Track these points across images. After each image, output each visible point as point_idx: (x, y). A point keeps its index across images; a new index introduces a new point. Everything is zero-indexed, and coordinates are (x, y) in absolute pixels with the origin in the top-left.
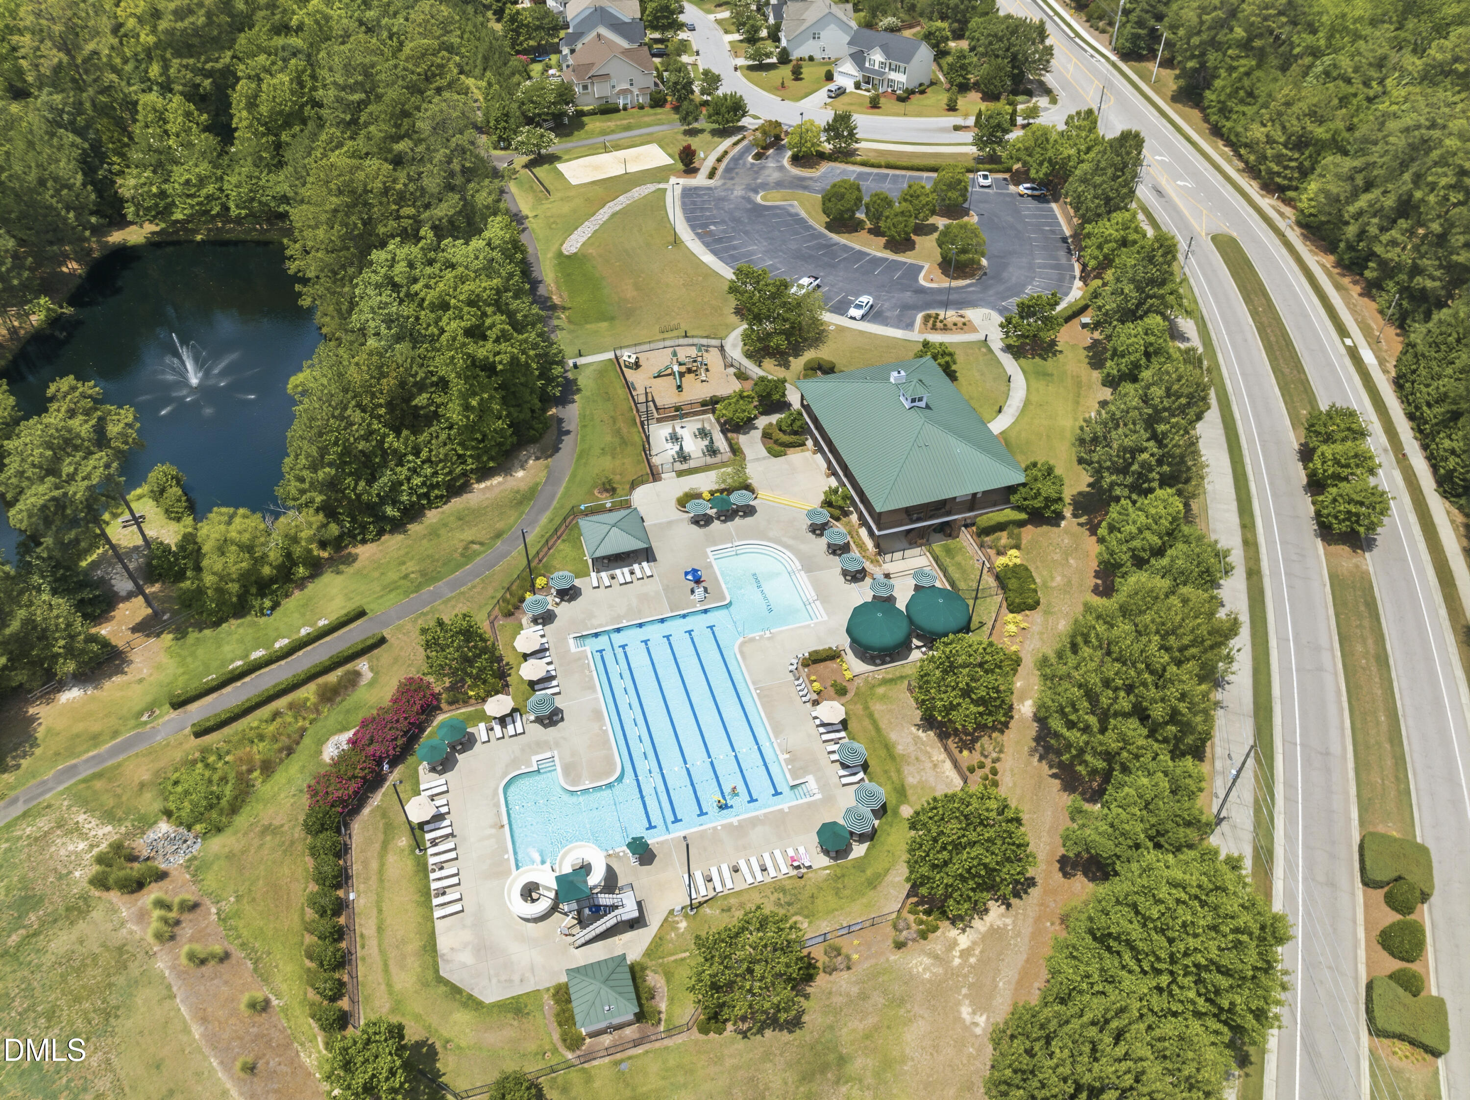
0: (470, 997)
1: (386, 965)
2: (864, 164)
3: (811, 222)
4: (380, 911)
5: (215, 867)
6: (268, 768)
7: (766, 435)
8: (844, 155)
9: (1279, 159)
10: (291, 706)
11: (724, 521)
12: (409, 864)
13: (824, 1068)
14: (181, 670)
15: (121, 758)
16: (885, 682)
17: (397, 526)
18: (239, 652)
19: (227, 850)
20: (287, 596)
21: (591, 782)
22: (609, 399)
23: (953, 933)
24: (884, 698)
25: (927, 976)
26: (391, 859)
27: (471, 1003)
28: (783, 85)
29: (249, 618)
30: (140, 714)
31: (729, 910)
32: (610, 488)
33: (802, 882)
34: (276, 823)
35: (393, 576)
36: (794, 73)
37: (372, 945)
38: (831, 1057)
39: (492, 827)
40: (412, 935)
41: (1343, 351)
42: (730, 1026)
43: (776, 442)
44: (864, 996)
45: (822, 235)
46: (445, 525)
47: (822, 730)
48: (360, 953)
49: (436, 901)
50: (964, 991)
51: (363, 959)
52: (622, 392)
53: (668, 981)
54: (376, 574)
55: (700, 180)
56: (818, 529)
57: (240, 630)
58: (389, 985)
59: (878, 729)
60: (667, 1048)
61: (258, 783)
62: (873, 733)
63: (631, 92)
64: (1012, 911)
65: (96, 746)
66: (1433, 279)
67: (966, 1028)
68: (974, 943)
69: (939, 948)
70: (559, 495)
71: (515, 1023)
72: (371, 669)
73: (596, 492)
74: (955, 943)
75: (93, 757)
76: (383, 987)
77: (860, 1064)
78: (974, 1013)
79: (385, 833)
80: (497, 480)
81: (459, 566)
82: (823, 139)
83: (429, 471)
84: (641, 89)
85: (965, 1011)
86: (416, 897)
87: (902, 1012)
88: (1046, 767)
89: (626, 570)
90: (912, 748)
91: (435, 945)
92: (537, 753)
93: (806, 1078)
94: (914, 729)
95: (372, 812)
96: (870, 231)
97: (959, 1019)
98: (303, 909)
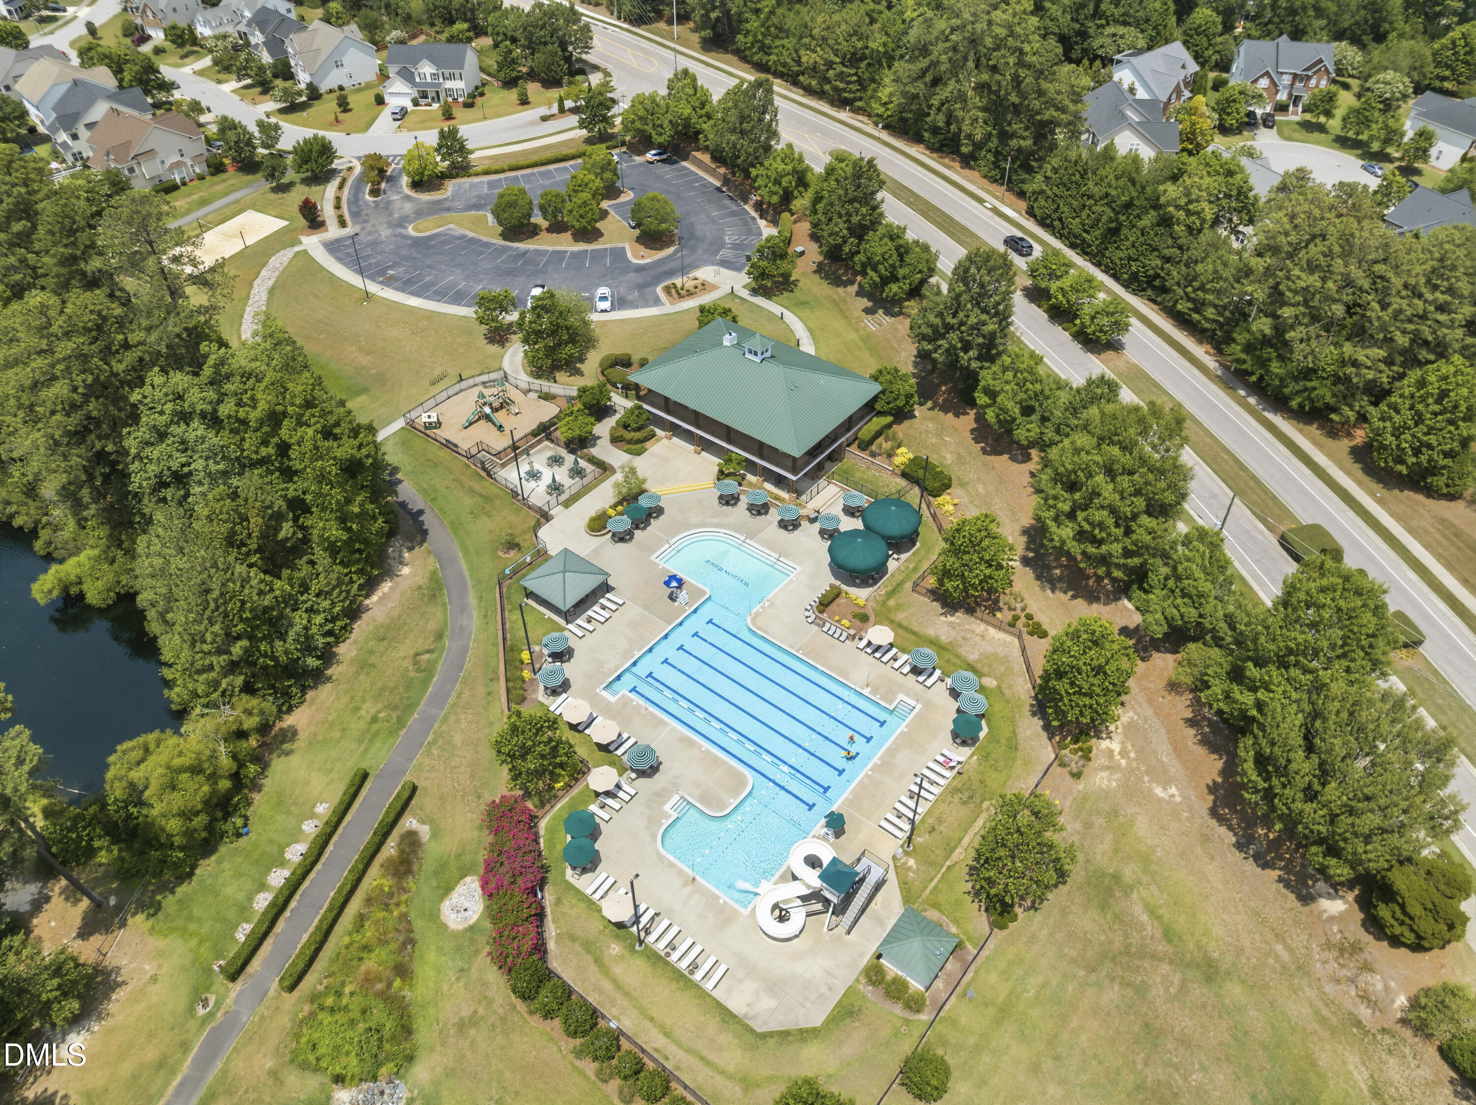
0: (801, 1031)
1: (702, 1058)
2: (487, 173)
3: (485, 239)
4: (652, 1019)
5: (445, 1093)
6: (402, 971)
7: (615, 440)
8: (460, 169)
9: (841, 76)
10: (369, 901)
11: (644, 528)
12: (640, 964)
13: (1109, 891)
14: (194, 942)
15: (219, 1064)
16: (891, 594)
17: (317, 677)
18: (249, 886)
19: (439, 1069)
20: (249, 804)
21: (735, 799)
22: (436, 465)
23: (1105, 744)
24: (898, 607)
25: (1114, 784)
26: (617, 970)
27: (806, 1035)
28: (337, 120)
29: (223, 849)
30: (191, 1010)
31: (934, 829)
32: (512, 545)
33: (965, 776)
34: (466, 1013)
35: (357, 726)
36: (340, 105)
37: (672, 1049)
38: (1106, 882)
39: (686, 884)
40: (702, 1019)
41: (990, 214)
42: (1018, 910)
43: (629, 442)
44: (1088, 826)
45: (504, 249)
46: (371, 652)
47: (878, 655)
48: (669, 1066)
49: (698, 976)
50: (1146, 778)
51: (678, 1068)
52: (444, 453)
53: (941, 911)
54: (336, 734)
55: (333, 231)
56: (729, 500)
57: (226, 865)
58: (722, 1072)
59: (915, 634)
60: (988, 958)
61: (407, 993)
62: (913, 637)
63: (184, 163)
64: (1128, 706)
65: (173, 1072)
66: (1024, 139)
67: (1169, 803)
68: (1122, 743)
69: (1103, 761)
70: (466, 573)
71: (857, 1024)
72: (422, 822)
73: (500, 554)
74: (1110, 752)
75: (182, 1084)
76: (718, 1078)
77: (1129, 873)
78: (1165, 789)
79: (589, 952)
80: (386, 587)
81: (425, 683)
82: (438, 159)
83: (326, 604)
84: (194, 159)
85: (1159, 791)
86: (674, 986)
87: (1121, 819)
88: (1062, 595)
89: (596, 608)
90: (953, 634)
91: (730, 1012)
92: (665, 803)
93: (1104, 906)
94: (943, 618)
95: (557, 942)
96: (549, 230)
97: (1160, 800)
98: (574, 1067)
